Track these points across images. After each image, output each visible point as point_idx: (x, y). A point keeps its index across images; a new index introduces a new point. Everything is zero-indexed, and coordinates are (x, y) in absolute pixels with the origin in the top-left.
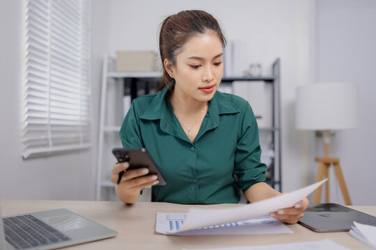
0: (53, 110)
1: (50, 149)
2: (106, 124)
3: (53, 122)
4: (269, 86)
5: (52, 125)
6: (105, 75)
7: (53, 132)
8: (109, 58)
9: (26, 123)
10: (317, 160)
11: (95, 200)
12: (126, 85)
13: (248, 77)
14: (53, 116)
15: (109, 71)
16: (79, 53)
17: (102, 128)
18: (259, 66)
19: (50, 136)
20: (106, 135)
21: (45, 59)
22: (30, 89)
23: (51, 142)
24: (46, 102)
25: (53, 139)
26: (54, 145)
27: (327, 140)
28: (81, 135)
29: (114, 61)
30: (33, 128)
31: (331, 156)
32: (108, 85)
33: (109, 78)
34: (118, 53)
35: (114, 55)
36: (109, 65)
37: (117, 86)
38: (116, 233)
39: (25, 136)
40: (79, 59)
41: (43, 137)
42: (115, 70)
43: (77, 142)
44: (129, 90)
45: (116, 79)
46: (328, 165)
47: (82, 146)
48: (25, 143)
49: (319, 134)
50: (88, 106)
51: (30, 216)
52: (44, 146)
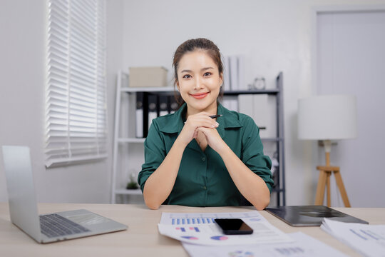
0: (72, 123)
1: (70, 159)
2: (120, 136)
3: (72, 135)
4: (274, 98)
5: (71, 138)
6: (119, 90)
7: (71, 143)
8: (123, 73)
9: (49, 136)
10: (318, 168)
11: (111, 203)
12: (138, 100)
13: (253, 90)
14: (72, 129)
15: (122, 86)
16: (95, 71)
17: (117, 140)
18: (263, 79)
19: (69, 147)
20: (120, 146)
21: (65, 78)
22: (52, 105)
23: (70, 153)
24: (66, 117)
25: (72, 150)
26: (73, 155)
27: (328, 149)
28: (98, 146)
29: (128, 76)
30: (54, 140)
31: (332, 165)
32: (122, 99)
33: (122, 92)
34: (130, 69)
35: (127, 71)
36: (122, 80)
37: (130, 99)
38: (127, 227)
39: (47, 148)
40: (95, 76)
41: (63, 148)
42: (128, 86)
43: (94, 153)
44: (141, 104)
45: (129, 93)
46: (328, 173)
47: (98, 156)
48: (48, 153)
49: (321, 143)
50: (105, 120)
51: (56, 215)
52: (64, 156)
